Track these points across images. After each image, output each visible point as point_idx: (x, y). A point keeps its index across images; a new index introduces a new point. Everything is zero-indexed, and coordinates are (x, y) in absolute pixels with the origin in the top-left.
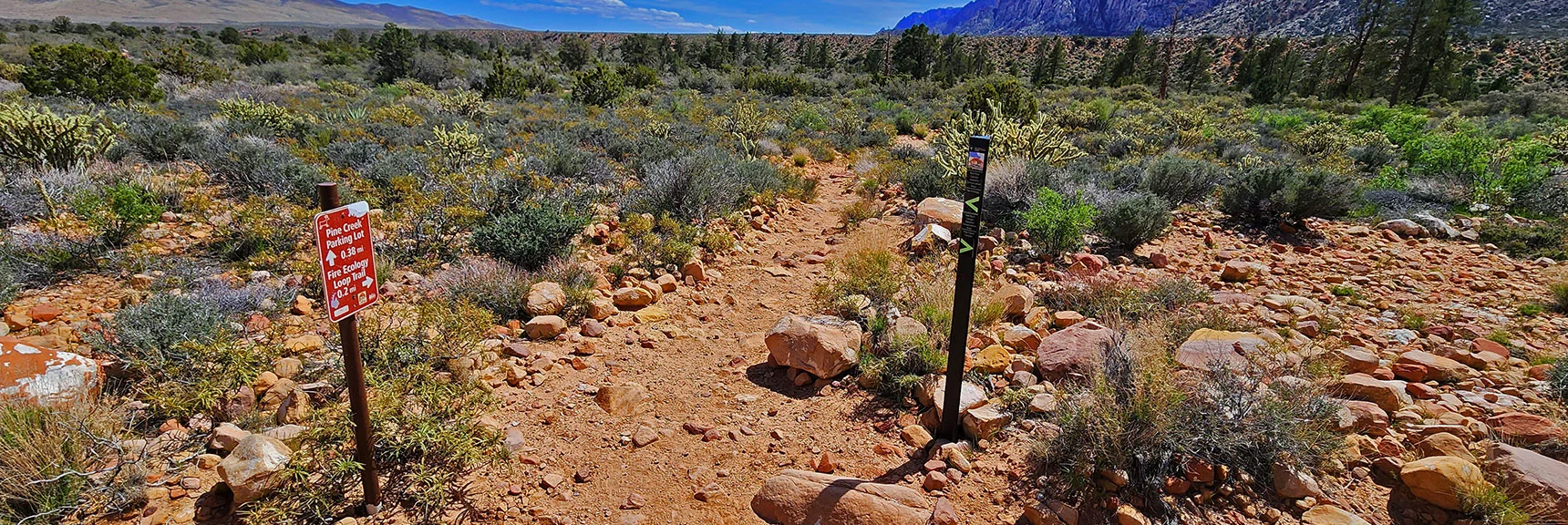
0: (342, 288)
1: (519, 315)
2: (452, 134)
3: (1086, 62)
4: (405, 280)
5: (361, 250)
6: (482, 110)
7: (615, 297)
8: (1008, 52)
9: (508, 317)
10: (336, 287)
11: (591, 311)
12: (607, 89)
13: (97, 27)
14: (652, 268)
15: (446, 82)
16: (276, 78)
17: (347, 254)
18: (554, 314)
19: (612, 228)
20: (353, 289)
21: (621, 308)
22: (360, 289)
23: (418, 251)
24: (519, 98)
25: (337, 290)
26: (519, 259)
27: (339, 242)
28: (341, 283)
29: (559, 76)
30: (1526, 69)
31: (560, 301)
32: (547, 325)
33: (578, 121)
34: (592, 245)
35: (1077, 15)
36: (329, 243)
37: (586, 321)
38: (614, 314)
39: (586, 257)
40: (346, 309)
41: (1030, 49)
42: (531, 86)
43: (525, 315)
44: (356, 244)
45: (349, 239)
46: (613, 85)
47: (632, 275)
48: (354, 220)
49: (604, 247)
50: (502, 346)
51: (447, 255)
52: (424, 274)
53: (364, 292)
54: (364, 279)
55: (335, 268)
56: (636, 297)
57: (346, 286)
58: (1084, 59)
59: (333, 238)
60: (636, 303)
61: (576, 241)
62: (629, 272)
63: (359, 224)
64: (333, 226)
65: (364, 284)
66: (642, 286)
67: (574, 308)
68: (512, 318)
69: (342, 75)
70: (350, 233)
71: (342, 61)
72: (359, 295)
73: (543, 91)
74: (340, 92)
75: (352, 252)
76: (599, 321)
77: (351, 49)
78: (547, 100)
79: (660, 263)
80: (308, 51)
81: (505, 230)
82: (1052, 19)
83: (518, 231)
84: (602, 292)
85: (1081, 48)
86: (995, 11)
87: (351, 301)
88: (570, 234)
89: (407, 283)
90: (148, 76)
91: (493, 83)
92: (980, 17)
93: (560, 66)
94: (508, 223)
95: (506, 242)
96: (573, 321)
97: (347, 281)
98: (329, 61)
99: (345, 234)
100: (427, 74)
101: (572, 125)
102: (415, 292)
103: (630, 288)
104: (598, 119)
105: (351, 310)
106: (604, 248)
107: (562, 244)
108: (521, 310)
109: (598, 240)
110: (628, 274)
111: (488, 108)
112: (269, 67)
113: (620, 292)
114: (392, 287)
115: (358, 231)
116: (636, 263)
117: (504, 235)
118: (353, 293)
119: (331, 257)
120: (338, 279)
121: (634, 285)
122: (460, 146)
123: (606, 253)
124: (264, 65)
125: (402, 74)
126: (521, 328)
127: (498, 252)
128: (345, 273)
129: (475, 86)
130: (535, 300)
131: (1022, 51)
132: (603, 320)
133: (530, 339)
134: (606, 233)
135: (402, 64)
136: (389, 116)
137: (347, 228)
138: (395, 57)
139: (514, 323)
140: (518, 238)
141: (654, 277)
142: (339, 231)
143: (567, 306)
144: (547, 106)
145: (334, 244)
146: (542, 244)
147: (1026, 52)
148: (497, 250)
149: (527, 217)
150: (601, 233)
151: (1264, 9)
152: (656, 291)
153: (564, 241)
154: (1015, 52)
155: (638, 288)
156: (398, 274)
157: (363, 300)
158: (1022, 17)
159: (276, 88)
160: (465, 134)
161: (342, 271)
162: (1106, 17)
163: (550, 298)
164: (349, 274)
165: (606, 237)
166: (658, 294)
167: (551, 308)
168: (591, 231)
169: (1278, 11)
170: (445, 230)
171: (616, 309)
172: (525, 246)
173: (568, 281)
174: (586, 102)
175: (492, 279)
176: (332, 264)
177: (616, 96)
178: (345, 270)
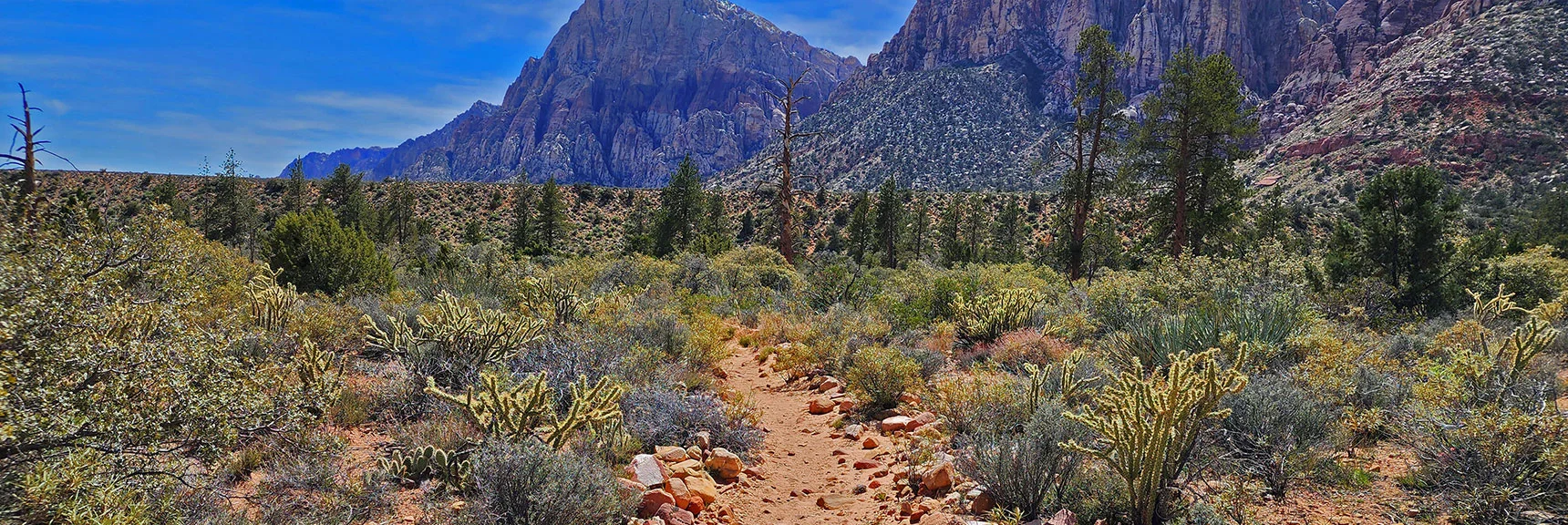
3: (602, 227)
8: (468, 209)
30: (1120, 230)
35: (575, 163)
41: (506, 205)
58: (597, 221)
82: (538, 169)
85: (591, 205)
86: (450, 155)
92: (427, 163)
131: (493, 207)
147: (500, 209)
151: (805, 164)
154: (481, 210)
158: (493, 165)
162: (614, 169)
169: (821, 168)
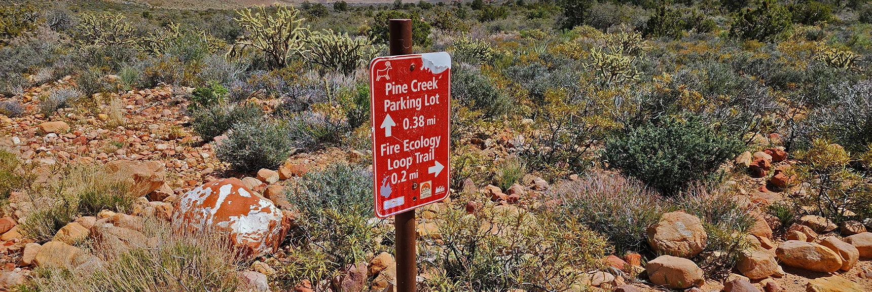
0: (399, 171)
1: (642, 248)
2: (606, 56)
4: (533, 185)
5: (432, 121)
6: (639, 46)
7: (780, 251)
9: (628, 248)
10: (390, 168)
11: (742, 265)
12: (770, 24)
13: (413, 5)
14: (840, 221)
15: (614, 28)
16: (498, 29)
17: (412, 123)
18: (688, 257)
19: (776, 159)
20: (414, 175)
21: (788, 268)
22: (424, 176)
23: (551, 159)
24: (675, 37)
25: (390, 173)
26: (653, 180)
27: (403, 105)
28: (398, 164)
29: (717, 18)
31: (698, 242)
32: (678, 270)
33: (735, 53)
34: (746, 176)
36: (387, 103)
37: (732, 277)
38: (776, 276)
39: (738, 191)
40: (400, 201)
42: (688, 27)
43: (649, 250)
44: (427, 112)
45: (417, 103)
46: (778, 19)
47: (807, 223)
48: (427, 76)
49: (763, 181)
50: (614, 283)
51: (576, 166)
52: (551, 182)
53: (430, 182)
54: (432, 163)
55: (392, 141)
56: (814, 257)
57: (404, 168)
59: (395, 98)
60: (814, 267)
61: (726, 167)
62: (804, 219)
63: (434, 84)
64: (397, 80)
65: (431, 170)
66: (824, 243)
67: (717, 254)
68: (632, 250)
69: (537, 26)
70: (420, 94)
71: (540, 15)
72: (422, 185)
73: (699, 31)
74: (534, 37)
75: (419, 121)
76: (753, 281)
77: (549, 7)
78: (702, 39)
79: (853, 214)
80: (520, 11)
81: (641, 143)
83: (656, 146)
84: (760, 239)
87: (410, 192)
88: (721, 157)
89: (534, 188)
90: (426, 29)
91: (654, 23)
93: (720, 10)
94: (645, 136)
95: (640, 157)
96: (714, 273)
97: (407, 162)
98: (531, 17)
99: (411, 95)
100: (599, 22)
101: (727, 56)
102: (538, 198)
103: (802, 243)
104: (759, 51)
105: (408, 203)
106: (764, 183)
107: (708, 169)
108: (645, 242)
109: (755, 171)
110: (800, 222)
111: (646, 45)
112: (494, 23)
113: (788, 245)
114: (519, 189)
115: (431, 93)
116: (813, 208)
117: (638, 149)
118: (414, 180)
119: (388, 123)
120: (394, 157)
121: (810, 239)
122: (612, 67)
123: (765, 189)
124: (491, 22)
125: (580, 22)
126: (642, 265)
127: (630, 168)
128: (405, 150)
129: (639, 28)
130: (664, 235)
132: (758, 281)
133: (651, 284)
134: (767, 164)
135: (582, 13)
136: (562, 51)
137: (415, 87)
138: (577, 8)
139: (634, 256)
140: (655, 154)
141: (844, 233)
142: (403, 88)
143: (707, 249)
144: (702, 44)
145: (394, 107)
146: (683, 166)
148: (629, 166)
149: (670, 132)
150: (762, 163)
152: (851, 254)
153: (711, 166)
155: (814, 244)
156: (528, 178)
157: (426, 193)
159: (494, 36)
160: (619, 56)
161: (402, 146)
163: (686, 234)
164: (411, 154)
165: (768, 169)
166: (851, 261)
167: (685, 248)
168: (746, 159)
170: (580, 140)
171: (780, 269)
172: (662, 164)
173: (713, 216)
174: (744, 37)
175: (616, 198)
176: (388, 134)
177: (779, 31)
178: (405, 145)
